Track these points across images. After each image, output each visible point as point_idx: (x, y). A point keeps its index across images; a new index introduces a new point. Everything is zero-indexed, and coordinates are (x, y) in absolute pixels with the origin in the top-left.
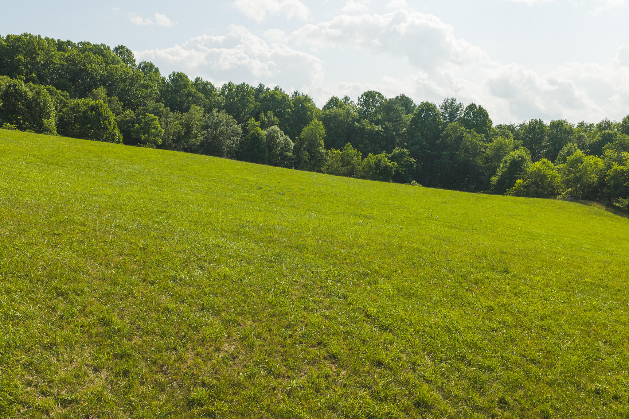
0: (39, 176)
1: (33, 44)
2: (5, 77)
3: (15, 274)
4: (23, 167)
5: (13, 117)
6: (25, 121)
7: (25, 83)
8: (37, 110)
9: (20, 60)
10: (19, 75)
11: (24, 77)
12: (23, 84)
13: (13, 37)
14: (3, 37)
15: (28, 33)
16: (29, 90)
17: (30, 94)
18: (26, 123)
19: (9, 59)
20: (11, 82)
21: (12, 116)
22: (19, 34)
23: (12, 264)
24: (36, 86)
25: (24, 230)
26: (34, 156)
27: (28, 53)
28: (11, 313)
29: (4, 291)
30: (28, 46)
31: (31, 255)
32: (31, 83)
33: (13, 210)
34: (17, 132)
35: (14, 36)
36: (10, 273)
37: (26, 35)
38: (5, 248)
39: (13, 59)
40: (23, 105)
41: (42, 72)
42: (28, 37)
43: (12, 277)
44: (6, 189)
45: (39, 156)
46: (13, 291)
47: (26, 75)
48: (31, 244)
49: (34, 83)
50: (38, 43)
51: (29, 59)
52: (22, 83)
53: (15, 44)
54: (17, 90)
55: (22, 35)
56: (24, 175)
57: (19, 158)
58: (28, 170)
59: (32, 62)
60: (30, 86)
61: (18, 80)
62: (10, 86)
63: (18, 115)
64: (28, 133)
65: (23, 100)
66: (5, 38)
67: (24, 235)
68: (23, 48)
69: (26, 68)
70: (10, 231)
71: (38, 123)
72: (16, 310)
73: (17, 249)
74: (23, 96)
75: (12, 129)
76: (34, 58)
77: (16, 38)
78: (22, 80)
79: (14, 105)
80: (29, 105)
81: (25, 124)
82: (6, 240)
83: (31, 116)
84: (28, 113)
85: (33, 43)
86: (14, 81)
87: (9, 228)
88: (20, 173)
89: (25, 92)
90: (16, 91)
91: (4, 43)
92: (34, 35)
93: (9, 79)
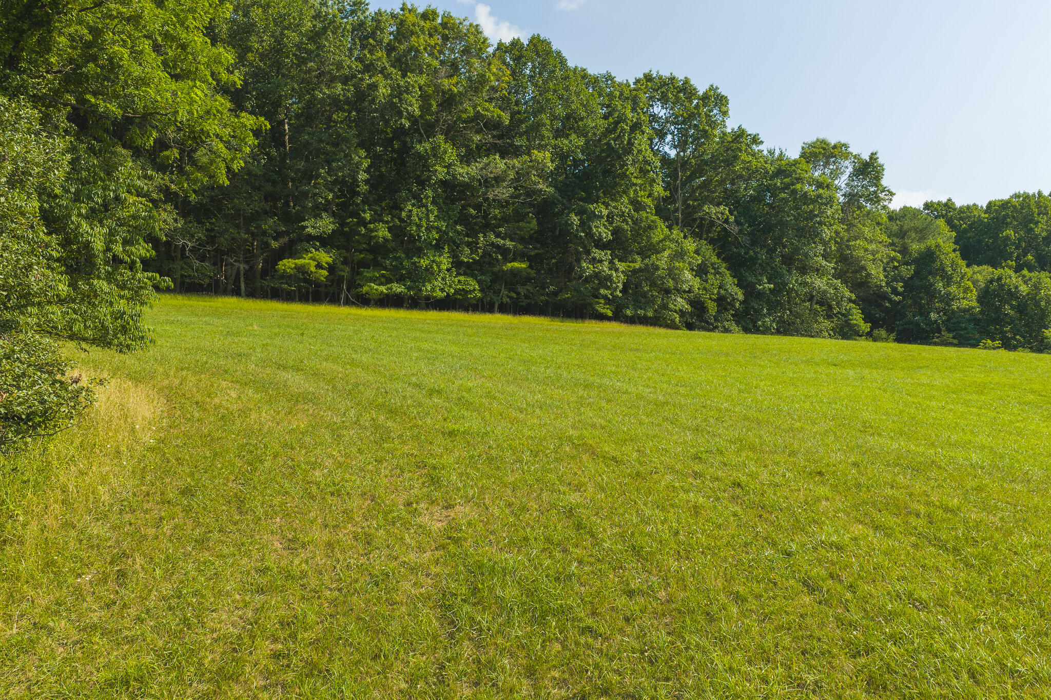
0: (1043, 427)
1: (1030, 208)
2: (985, 267)
3: (1012, 595)
4: (1015, 411)
5: (996, 329)
6: (1015, 335)
7: (1016, 272)
8: (1035, 314)
9: (1008, 238)
10: (1005, 261)
11: (1014, 262)
12: (1013, 275)
13: (998, 203)
14: (982, 207)
15: (1022, 192)
16: (1022, 283)
17: (1024, 289)
18: (1018, 337)
19: (990, 238)
20: (993, 274)
21: (995, 327)
22: (1006, 197)
23: (1007, 577)
24: (1034, 274)
25: (1025, 521)
26: (1033, 392)
27: (1020, 224)
28: (1009, 665)
29: (997, 623)
30: (1021, 213)
31: (1039, 566)
32: (1025, 272)
33: (1005, 485)
34: (1003, 352)
35: (999, 201)
36: (1005, 594)
37: (1017, 196)
38: (996, 548)
39: (996, 238)
40: (1012, 308)
41: (1044, 250)
42: (1021, 199)
43: (1007, 600)
44: (992, 448)
45: (1042, 391)
46: (1011, 624)
47: (1018, 258)
48: (1039, 546)
49: (1031, 270)
50: (1038, 205)
51: (1022, 233)
52: (1011, 272)
53: (1000, 214)
54: (1003, 285)
55: (1012, 197)
56: (1018, 424)
57: (1008, 396)
58: (1024, 415)
59: (1028, 237)
60: (1024, 276)
61: (1004, 269)
62: (991, 281)
63: (1004, 326)
64: (1022, 354)
65: (1012, 299)
66: (985, 208)
67: (1025, 529)
68: (1014, 217)
69: (1017, 248)
70: (1002, 519)
71: (1036, 336)
72: (1018, 661)
73: (1015, 553)
74: (1013, 294)
75: (994, 349)
76: (1032, 229)
77: (1003, 204)
78: (1010, 267)
79: (998, 310)
80: (1021, 309)
81: (1016, 340)
82: (997, 536)
83: (1026, 325)
84: (1020, 320)
85: (1029, 205)
86: (998, 272)
87: (1000, 515)
88: (1011, 422)
89: (1016, 287)
90: (1001, 287)
91: (983, 215)
92: (1031, 193)
93: (990, 269)
